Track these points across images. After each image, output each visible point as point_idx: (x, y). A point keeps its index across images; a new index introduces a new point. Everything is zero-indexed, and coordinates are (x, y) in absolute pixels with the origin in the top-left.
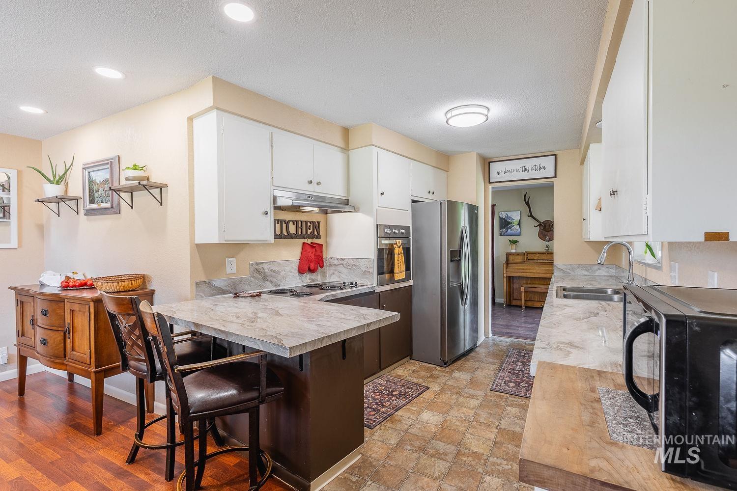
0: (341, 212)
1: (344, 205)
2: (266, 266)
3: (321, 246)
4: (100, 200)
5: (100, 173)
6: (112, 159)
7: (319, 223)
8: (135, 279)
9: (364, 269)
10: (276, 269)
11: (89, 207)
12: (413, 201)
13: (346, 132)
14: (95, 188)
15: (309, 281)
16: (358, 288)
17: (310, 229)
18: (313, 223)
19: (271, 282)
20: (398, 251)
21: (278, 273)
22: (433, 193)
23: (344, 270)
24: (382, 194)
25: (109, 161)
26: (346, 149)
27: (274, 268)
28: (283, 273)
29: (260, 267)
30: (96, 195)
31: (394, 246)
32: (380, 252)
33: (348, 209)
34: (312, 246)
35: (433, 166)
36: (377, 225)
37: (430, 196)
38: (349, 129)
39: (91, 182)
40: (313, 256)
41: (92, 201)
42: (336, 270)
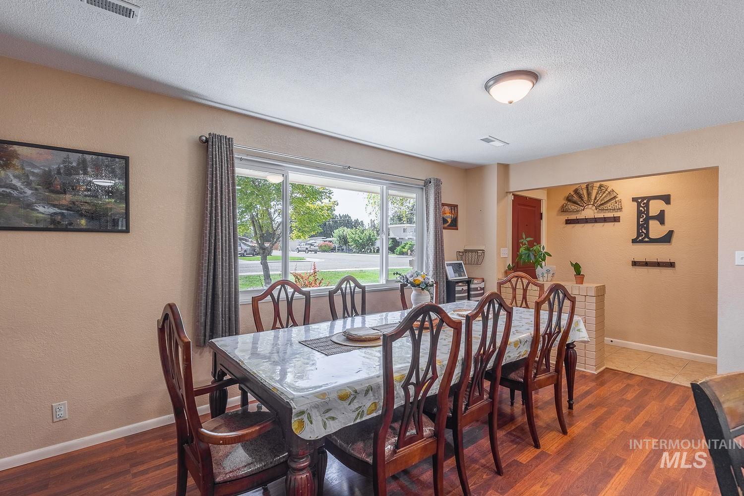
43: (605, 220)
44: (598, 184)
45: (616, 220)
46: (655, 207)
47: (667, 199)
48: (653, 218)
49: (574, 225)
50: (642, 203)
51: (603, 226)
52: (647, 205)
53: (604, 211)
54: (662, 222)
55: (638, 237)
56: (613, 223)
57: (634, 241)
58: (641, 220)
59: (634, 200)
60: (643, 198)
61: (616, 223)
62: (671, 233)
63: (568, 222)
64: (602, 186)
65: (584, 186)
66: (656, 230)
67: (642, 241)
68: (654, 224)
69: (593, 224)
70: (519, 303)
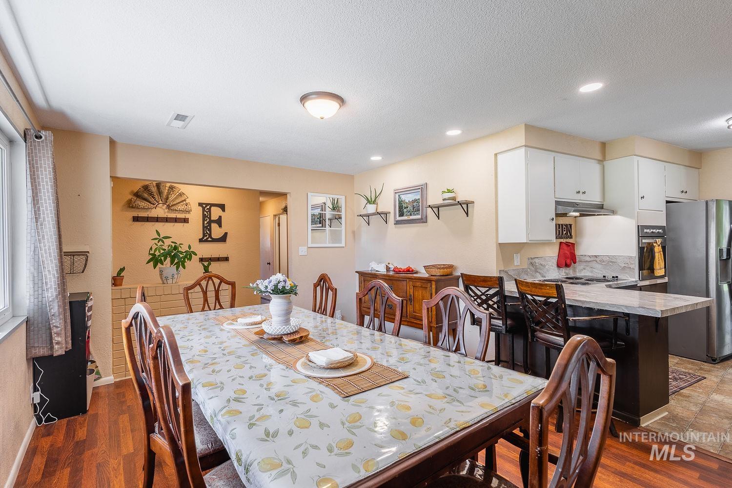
0: (594, 215)
1: (599, 209)
2: (537, 261)
3: (573, 244)
4: (409, 214)
5: (409, 195)
6: (423, 185)
7: (571, 225)
8: (447, 268)
9: (623, 265)
10: (543, 263)
11: (399, 218)
12: (668, 202)
13: (603, 145)
14: (405, 205)
15: (565, 274)
16: (619, 282)
17: (565, 231)
18: (566, 225)
19: (539, 273)
20: (658, 249)
21: (544, 266)
22: (686, 192)
23: (598, 266)
24: (643, 197)
25: (420, 187)
26: (602, 161)
27: (542, 263)
28: (547, 267)
29: (533, 261)
30: (405, 210)
31: (654, 244)
32: (641, 250)
33: (602, 212)
34: (567, 244)
35: (685, 166)
36: (638, 226)
37: (683, 195)
38: (605, 143)
39: (401, 202)
40: (568, 253)
41: (401, 214)
42: (587, 266)
43: (176, 220)
44: (168, 185)
45: (186, 221)
46: (216, 213)
47: (222, 207)
48: (214, 221)
49: (143, 223)
50: (206, 208)
51: (174, 225)
52: (210, 209)
53: (175, 211)
54: (220, 226)
55: (203, 238)
56: (182, 224)
57: (201, 240)
58: (206, 223)
59: (200, 204)
60: (207, 204)
61: (186, 224)
62: (226, 234)
63: (136, 219)
64: (174, 188)
65: (154, 183)
66: (216, 232)
67: (206, 241)
68: (214, 226)
69: (164, 223)
70: (212, 306)
